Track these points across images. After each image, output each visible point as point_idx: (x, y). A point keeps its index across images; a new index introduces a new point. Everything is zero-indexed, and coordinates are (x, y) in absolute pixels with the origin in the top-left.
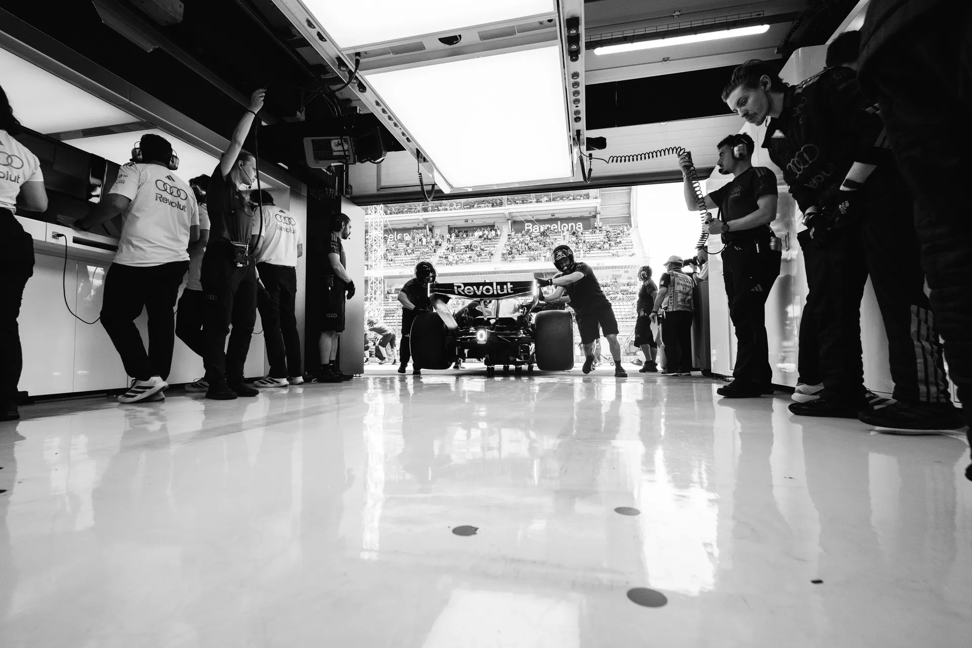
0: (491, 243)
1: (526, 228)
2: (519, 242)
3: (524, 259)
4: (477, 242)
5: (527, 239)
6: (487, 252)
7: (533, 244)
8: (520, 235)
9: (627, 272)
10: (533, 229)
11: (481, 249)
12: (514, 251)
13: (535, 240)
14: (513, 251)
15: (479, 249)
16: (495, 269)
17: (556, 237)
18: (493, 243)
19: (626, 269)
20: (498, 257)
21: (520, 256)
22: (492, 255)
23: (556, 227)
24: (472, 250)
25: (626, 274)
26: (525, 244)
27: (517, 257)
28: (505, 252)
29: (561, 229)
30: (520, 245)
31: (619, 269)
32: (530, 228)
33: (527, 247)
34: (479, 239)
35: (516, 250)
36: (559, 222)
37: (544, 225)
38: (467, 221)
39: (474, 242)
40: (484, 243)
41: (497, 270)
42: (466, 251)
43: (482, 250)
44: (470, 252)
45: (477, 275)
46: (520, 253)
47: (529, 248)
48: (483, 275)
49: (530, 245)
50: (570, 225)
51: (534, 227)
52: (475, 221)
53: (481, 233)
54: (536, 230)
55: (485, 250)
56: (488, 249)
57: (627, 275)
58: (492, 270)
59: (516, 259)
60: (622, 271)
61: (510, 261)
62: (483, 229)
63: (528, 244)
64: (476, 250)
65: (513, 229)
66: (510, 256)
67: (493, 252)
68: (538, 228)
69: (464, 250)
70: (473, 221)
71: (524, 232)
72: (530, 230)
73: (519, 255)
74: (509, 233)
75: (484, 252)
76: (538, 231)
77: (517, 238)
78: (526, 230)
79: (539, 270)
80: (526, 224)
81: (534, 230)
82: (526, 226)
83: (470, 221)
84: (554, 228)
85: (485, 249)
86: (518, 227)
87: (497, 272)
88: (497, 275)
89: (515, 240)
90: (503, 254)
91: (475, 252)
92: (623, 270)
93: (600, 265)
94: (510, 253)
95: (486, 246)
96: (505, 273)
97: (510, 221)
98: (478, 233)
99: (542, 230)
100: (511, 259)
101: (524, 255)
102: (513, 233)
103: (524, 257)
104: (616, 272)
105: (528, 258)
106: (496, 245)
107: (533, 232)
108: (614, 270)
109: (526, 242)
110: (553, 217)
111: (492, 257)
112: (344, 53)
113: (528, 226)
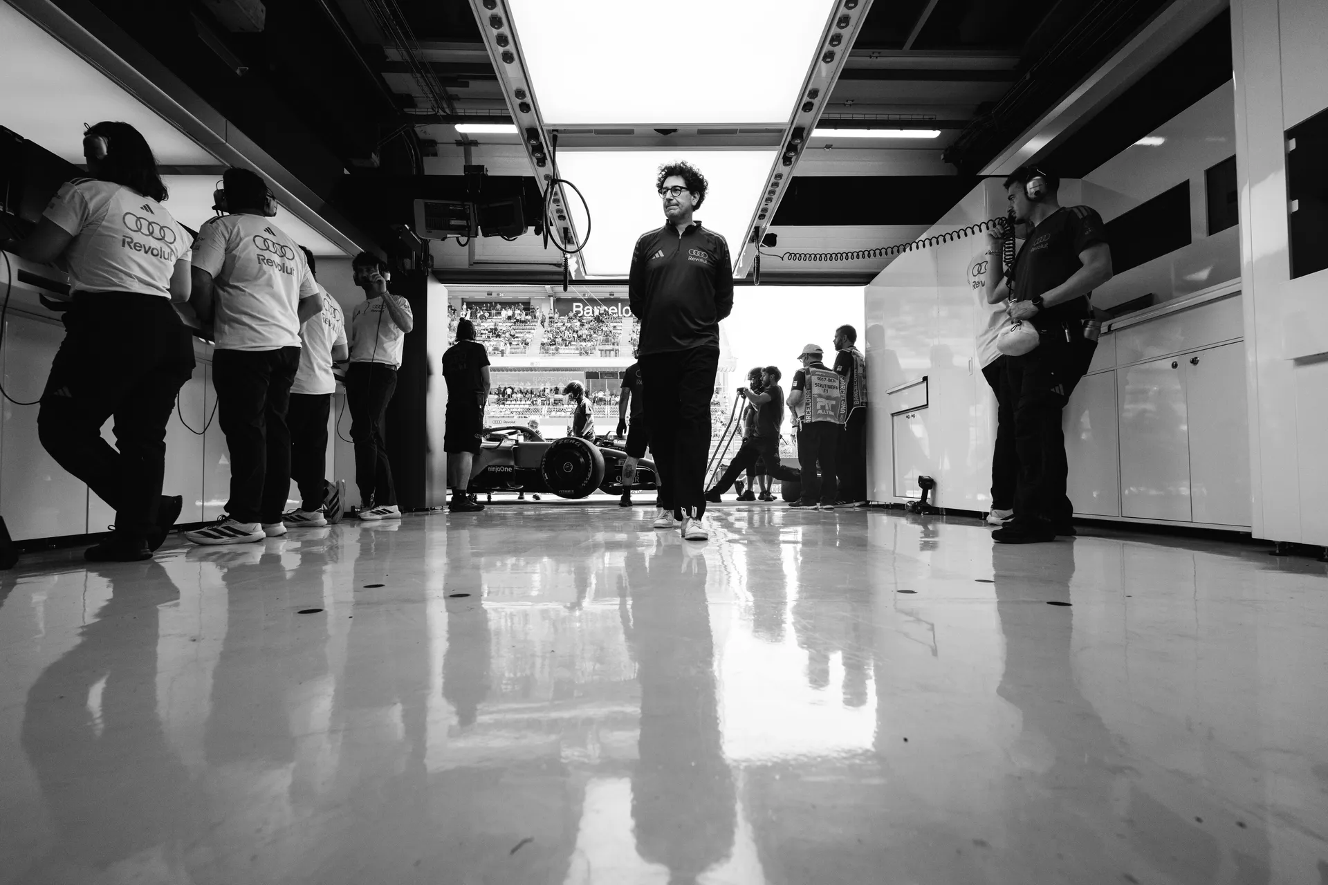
0: (525, 327)
1: (575, 309)
2: (564, 328)
3: (573, 351)
4: (504, 324)
5: (576, 324)
6: (520, 339)
7: (584, 332)
8: (565, 319)
10: (584, 311)
11: (511, 335)
12: (559, 340)
13: (587, 326)
14: (557, 340)
15: (507, 335)
16: (532, 364)
17: (615, 324)
18: (528, 327)
20: (535, 348)
21: (567, 348)
22: (527, 344)
23: (616, 311)
24: (498, 336)
26: (574, 332)
27: (563, 349)
28: (545, 341)
29: (622, 313)
30: (567, 333)
32: (580, 309)
33: (576, 336)
34: (507, 321)
35: (561, 339)
36: (620, 304)
37: (599, 307)
38: (491, 295)
39: (500, 324)
40: (514, 327)
41: (535, 366)
42: (489, 337)
43: (513, 336)
44: (494, 339)
45: (505, 372)
46: (566, 343)
47: (579, 337)
48: (513, 372)
49: (580, 333)
51: (586, 309)
52: (501, 295)
53: (510, 313)
54: (588, 313)
55: (517, 337)
56: (521, 335)
58: (528, 365)
59: (560, 351)
61: (553, 354)
62: (513, 307)
63: (577, 332)
64: (503, 335)
65: (556, 310)
66: (553, 347)
67: (528, 341)
68: (591, 311)
69: (486, 335)
70: (498, 295)
71: (571, 314)
72: (580, 312)
73: (566, 346)
74: (551, 315)
75: (516, 339)
76: (591, 314)
77: (561, 322)
78: (574, 312)
79: (592, 368)
80: (575, 304)
82: (574, 307)
83: (494, 295)
84: (613, 311)
85: (517, 335)
86: (562, 307)
87: (535, 368)
88: (533, 372)
89: (560, 324)
90: (543, 344)
91: (502, 339)
94: (553, 343)
95: (517, 331)
96: (546, 371)
97: (552, 298)
98: (506, 313)
99: (597, 313)
100: (554, 351)
101: (572, 347)
102: (557, 316)
103: (572, 349)
105: (577, 352)
106: (532, 331)
107: (583, 315)
109: (576, 329)
110: (612, 297)
111: (527, 347)
112: (545, 128)
113: (577, 307)
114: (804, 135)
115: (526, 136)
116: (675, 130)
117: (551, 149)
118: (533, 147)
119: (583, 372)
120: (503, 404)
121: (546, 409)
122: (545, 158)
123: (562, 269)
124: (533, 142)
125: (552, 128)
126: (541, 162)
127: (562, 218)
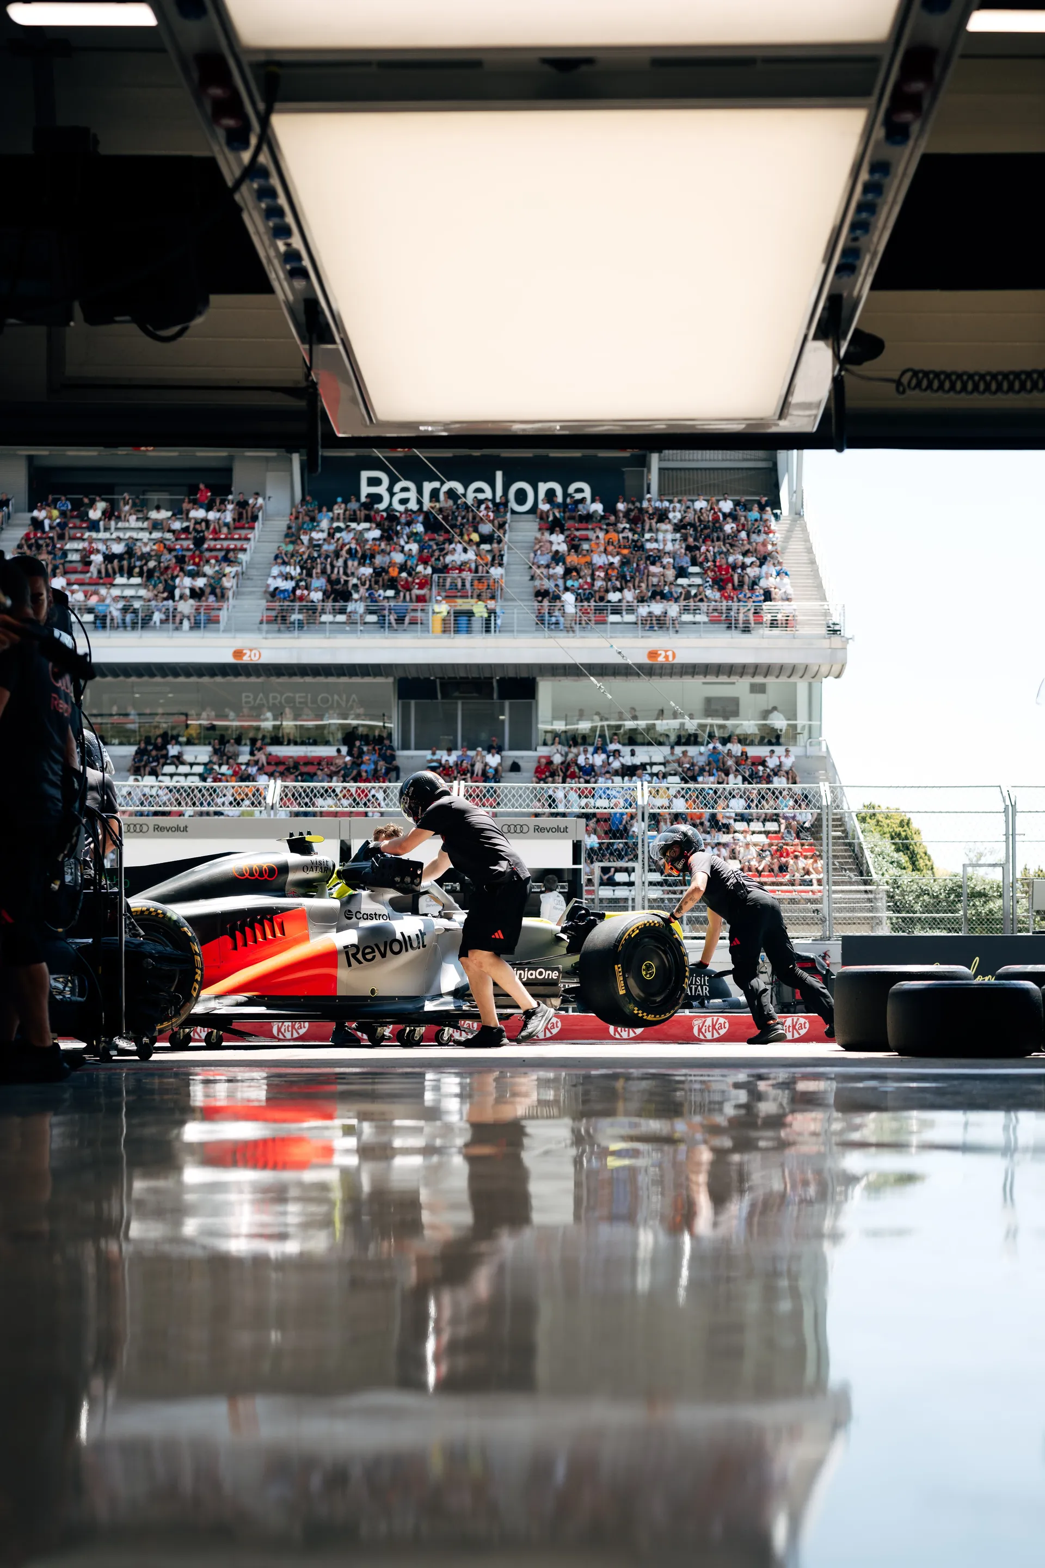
1: (365, 490)
3: (359, 617)
8: (336, 518)
9: (758, 689)
10: (392, 494)
12: (317, 582)
13: (399, 541)
14: (311, 582)
18: (228, 544)
19: (759, 680)
20: (248, 605)
21: (342, 606)
22: (223, 594)
23: (488, 494)
25: (760, 696)
26: (364, 558)
27: (329, 611)
28: (279, 584)
30: (342, 561)
31: (734, 679)
32: (382, 490)
35: (323, 580)
36: (499, 475)
37: (436, 484)
42: (109, 574)
43: (181, 571)
44: (125, 579)
46: (340, 592)
48: (182, 679)
49: (378, 562)
50: (543, 487)
51: (397, 488)
54: (404, 501)
55: (195, 574)
56: (208, 568)
57: (762, 701)
58: (225, 657)
59: (323, 616)
60: (739, 687)
61: (301, 625)
63: (371, 559)
64: (155, 569)
65: (310, 491)
66: (301, 604)
67: (228, 584)
68: (412, 496)
69: (103, 568)
71: (353, 505)
72: (377, 498)
73: (338, 600)
74: (294, 509)
75: (192, 580)
76: (412, 504)
77: (325, 527)
78: (363, 499)
79: (418, 665)
80: (365, 475)
81: (396, 499)
82: (364, 482)
84: (481, 496)
85: (195, 567)
86: (330, 481)
89: (318, 537)
90: (270, 595)
92: (746, 682)
93: (661, 659)
94: (300, 591)
95: (197, 555)
96: (281, 674)
99: (429, 502)
100: (305, 616)
101: (355, 605)
102: (311, 509)
103: (356, 611)
104: (721, 688)
105: (373, 617)
106: (238, 556)
107: (392, 507)
108: (710, 679)
109: (369, 548)
111: (225, 602)
112: (245, 60)
113: (374, 482)
114: (937, 70)
115: (195, 75)
116: (589, 61)
117: (261, 106)
118: (217, 104)
119: (391, 680)
120: (154, 773)
121: (278, 791)
122: (247, 128)
123: (302, 404)
124: (217, 92)
125: (262, 58)
126: (237, 139)
127: (298, 272)
